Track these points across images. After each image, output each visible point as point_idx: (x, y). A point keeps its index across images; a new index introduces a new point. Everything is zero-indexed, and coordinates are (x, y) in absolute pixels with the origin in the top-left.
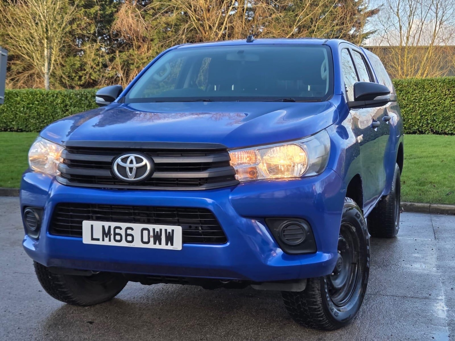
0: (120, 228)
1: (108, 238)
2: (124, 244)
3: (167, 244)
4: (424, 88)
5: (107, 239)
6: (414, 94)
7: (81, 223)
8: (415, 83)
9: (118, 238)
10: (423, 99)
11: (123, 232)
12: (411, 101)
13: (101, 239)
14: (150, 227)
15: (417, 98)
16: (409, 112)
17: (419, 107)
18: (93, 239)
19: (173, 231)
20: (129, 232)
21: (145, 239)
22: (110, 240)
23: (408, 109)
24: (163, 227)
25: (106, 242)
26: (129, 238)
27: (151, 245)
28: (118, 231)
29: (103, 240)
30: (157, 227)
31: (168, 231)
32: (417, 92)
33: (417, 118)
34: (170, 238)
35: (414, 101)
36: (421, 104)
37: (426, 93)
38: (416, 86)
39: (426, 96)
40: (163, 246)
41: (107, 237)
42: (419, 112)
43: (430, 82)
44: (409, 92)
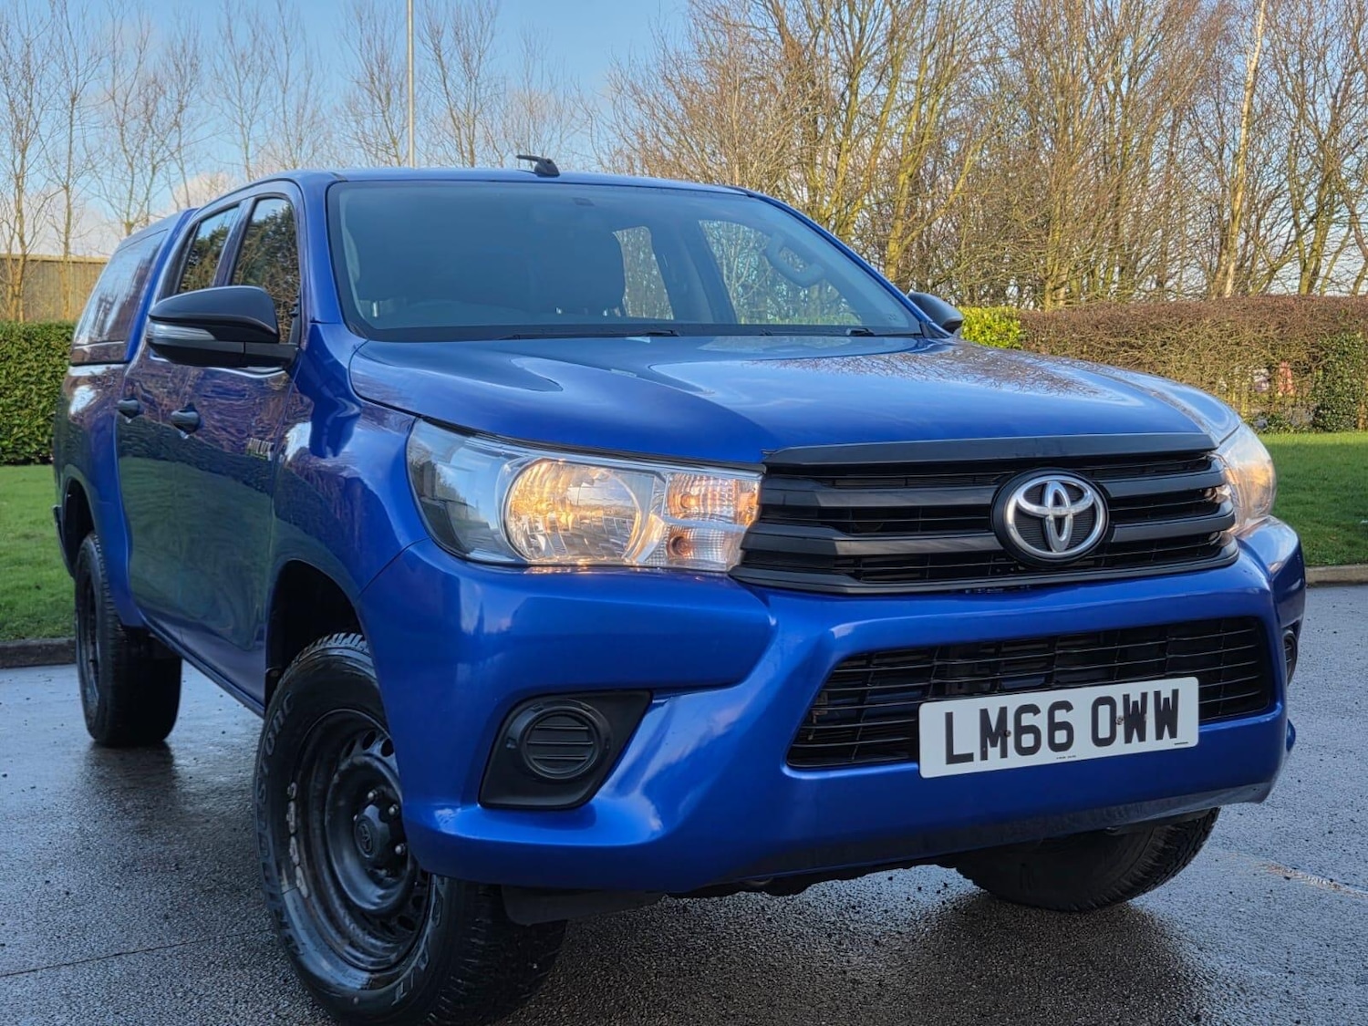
0: (1034, 710)
1: (998, 749)
2: (1045, 757)
3: (1159, 736)
4: (48, 346)
5: (994, 752)
6: (24, 363)
7: (916, 714)
8: (24, 333)
9: (1028, 740)
10: (48, 375)
11: (1041, 721)
12: (17, 381)
13: (977, 756)
14: (1116, 691)
15: (31, 372)
16: (13, 408)
17: (39, 395)
18: (952, 758)
19: (1175, 693)
20: (1060, 716)
21: (1104, 732)
22: (1004, 754)
23: (8, 401)
24: (1150, 687)
25: (995, 762)
26: (1061, 737)
27: (1119, 748)
28: (1027, 719)
29: (984, 756)
30: (1135, 690)
31: (1163, 696)
32: (31, 356)
33: (35, 423)
34: (1167, 717)
35: (25, 379)
36: (45, 386)
37: (56, 360)
38: (26, 340)
39: (56, 366)
40: (1151, 744)
41: (994, 745)
42: (41, 407)
43: (64, 331)
44: (9, 357)
